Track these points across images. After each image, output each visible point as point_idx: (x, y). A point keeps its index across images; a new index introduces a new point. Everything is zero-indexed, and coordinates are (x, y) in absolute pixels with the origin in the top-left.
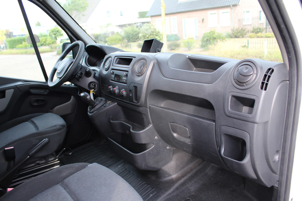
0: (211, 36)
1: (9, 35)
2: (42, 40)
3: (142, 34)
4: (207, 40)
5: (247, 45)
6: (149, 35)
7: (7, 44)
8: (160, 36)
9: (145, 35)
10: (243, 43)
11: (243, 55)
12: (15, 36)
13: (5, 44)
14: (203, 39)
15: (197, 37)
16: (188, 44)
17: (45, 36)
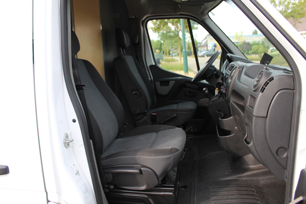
2: (255, 48)
17: (257, 44)
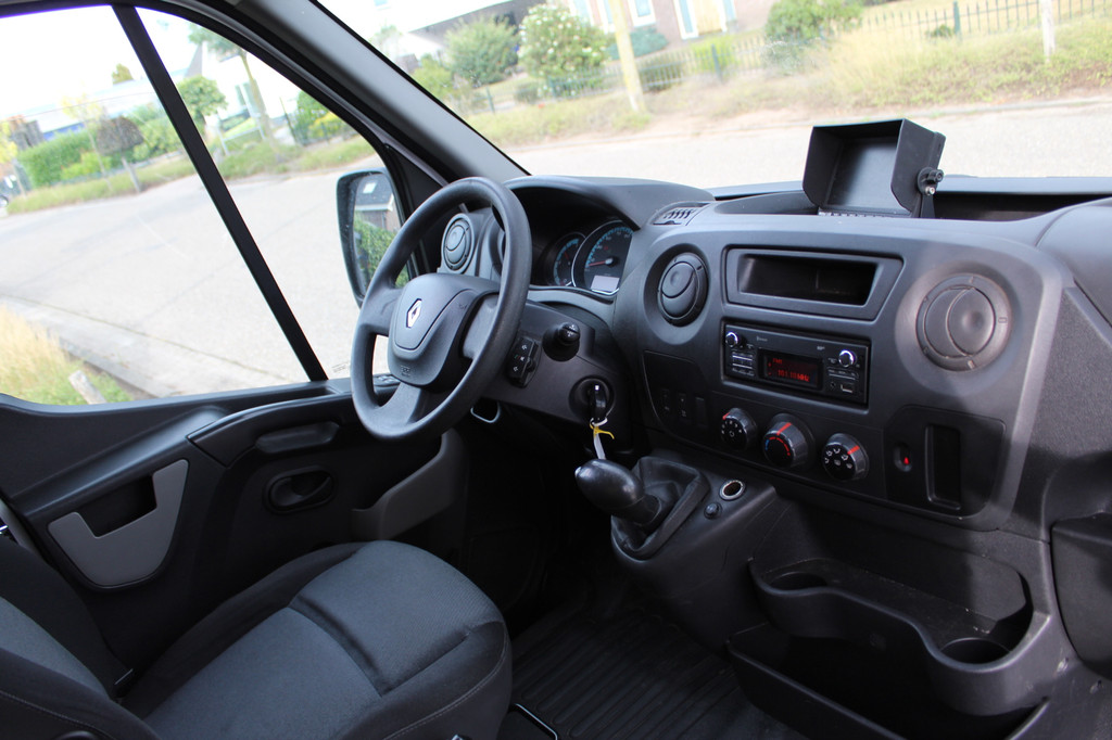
0: (801, 12)
1: (26, 134)
3: (530, 48)
4: (789, 29)
5: (951, 24)
6: (555, 49)
7: (27, 169)
8: (597, 43)
9: (542, 50)
10: (936, 20)
11: (950, 69)
12: (50, 134)
13: (19, 170)
14: (773, 30)
15: (735, 22)
16: (716, 59)
